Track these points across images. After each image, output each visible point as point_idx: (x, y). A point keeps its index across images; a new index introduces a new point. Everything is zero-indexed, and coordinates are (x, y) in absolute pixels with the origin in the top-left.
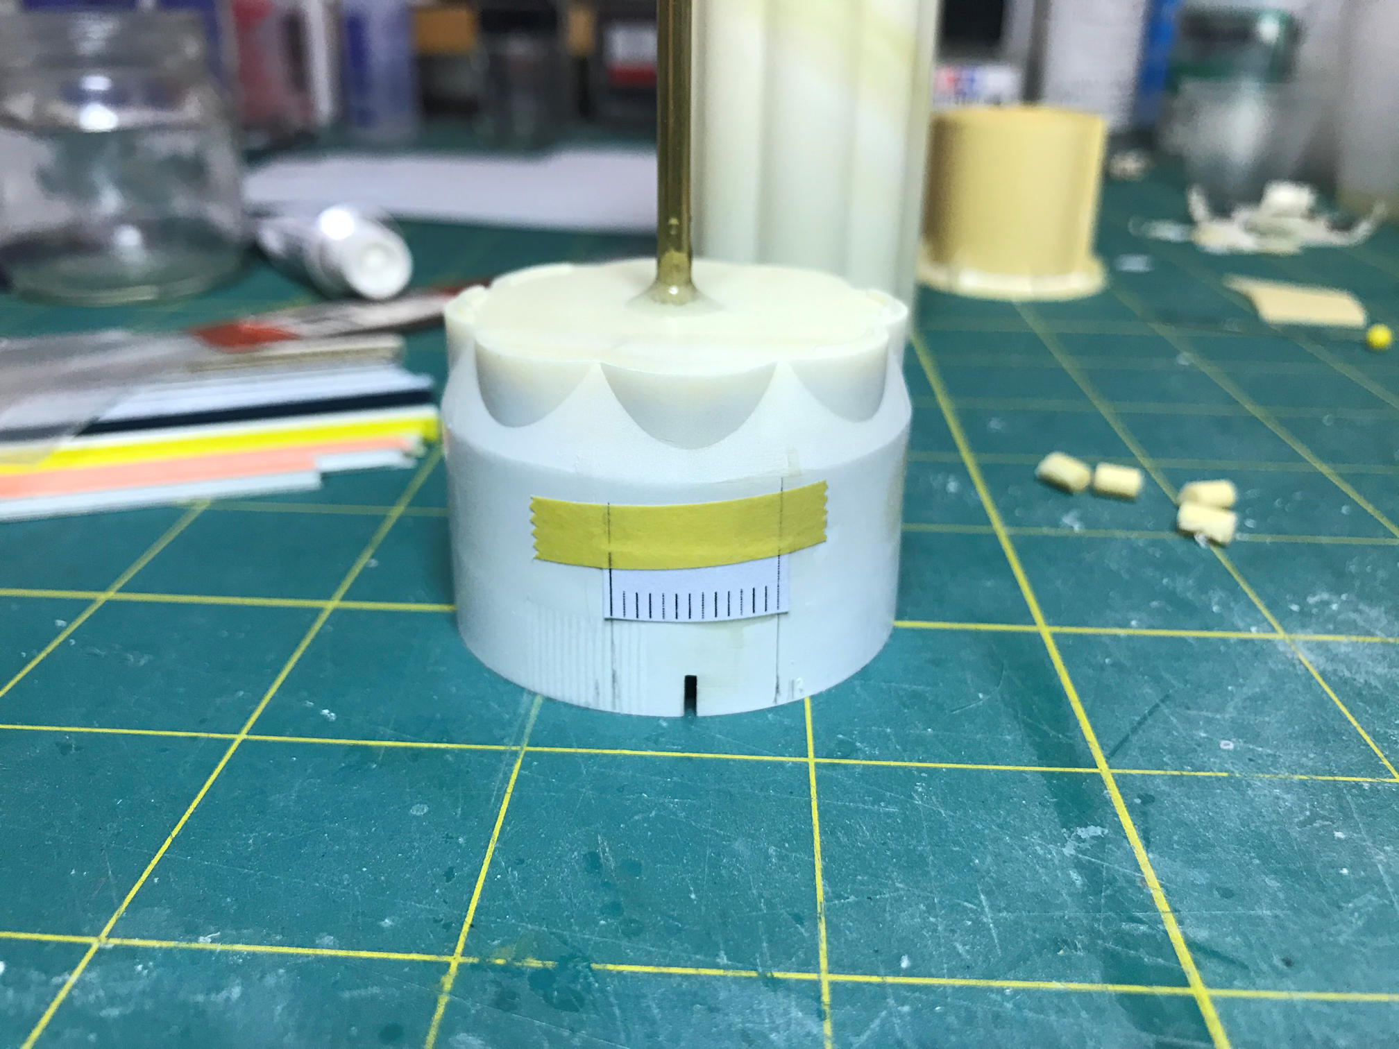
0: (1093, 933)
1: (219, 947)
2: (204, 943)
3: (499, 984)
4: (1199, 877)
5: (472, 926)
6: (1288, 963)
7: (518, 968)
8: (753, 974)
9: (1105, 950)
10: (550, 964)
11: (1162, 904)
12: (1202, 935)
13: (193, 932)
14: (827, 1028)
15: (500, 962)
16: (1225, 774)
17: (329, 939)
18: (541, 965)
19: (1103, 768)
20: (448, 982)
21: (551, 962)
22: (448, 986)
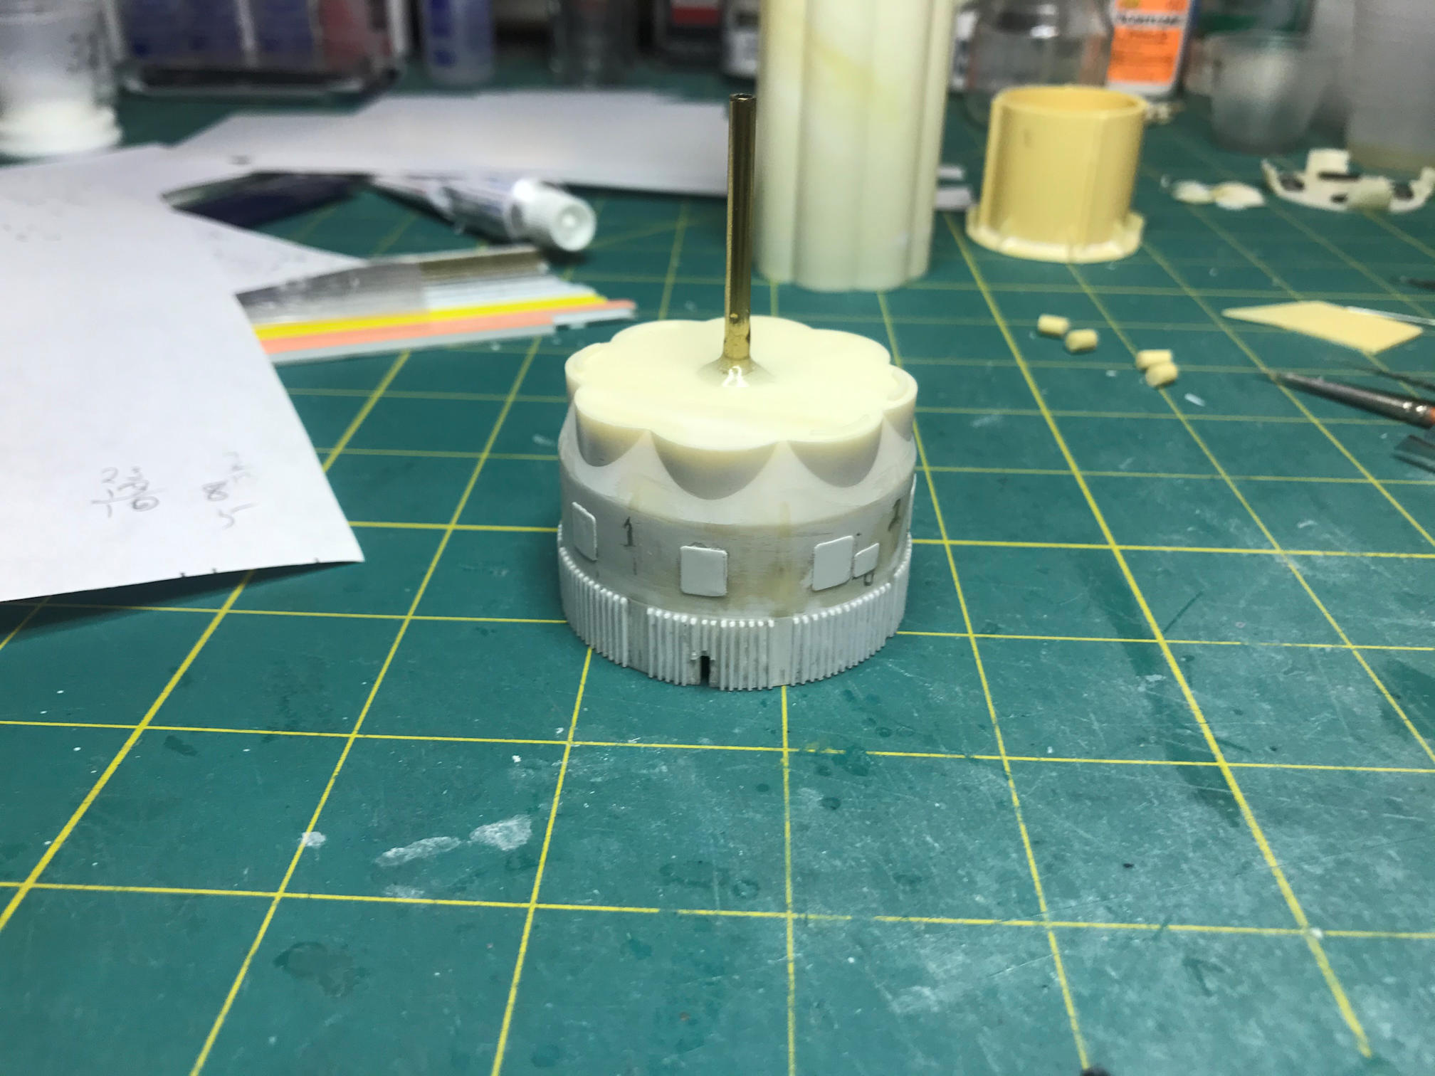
0: (1159, 734)
1: (643, 745)
2: (632, 743)
3: (815, 763)
4: (1221, 703)
5: (788, 732)
6: (1274, 749)
7: (823, 754)
8: (962, 756)
9: (1168, 744)
10: (842, 752)
11: (1200, 718)
12: (1224, 735)
13: (624, 738)
14: (1011, 783)
15: (812, 751)
16: (1238, 643)
17: (705, 740)
18: (837, 753)
19: (1160, 639)
20: (785, 761)
22: (786, 764)
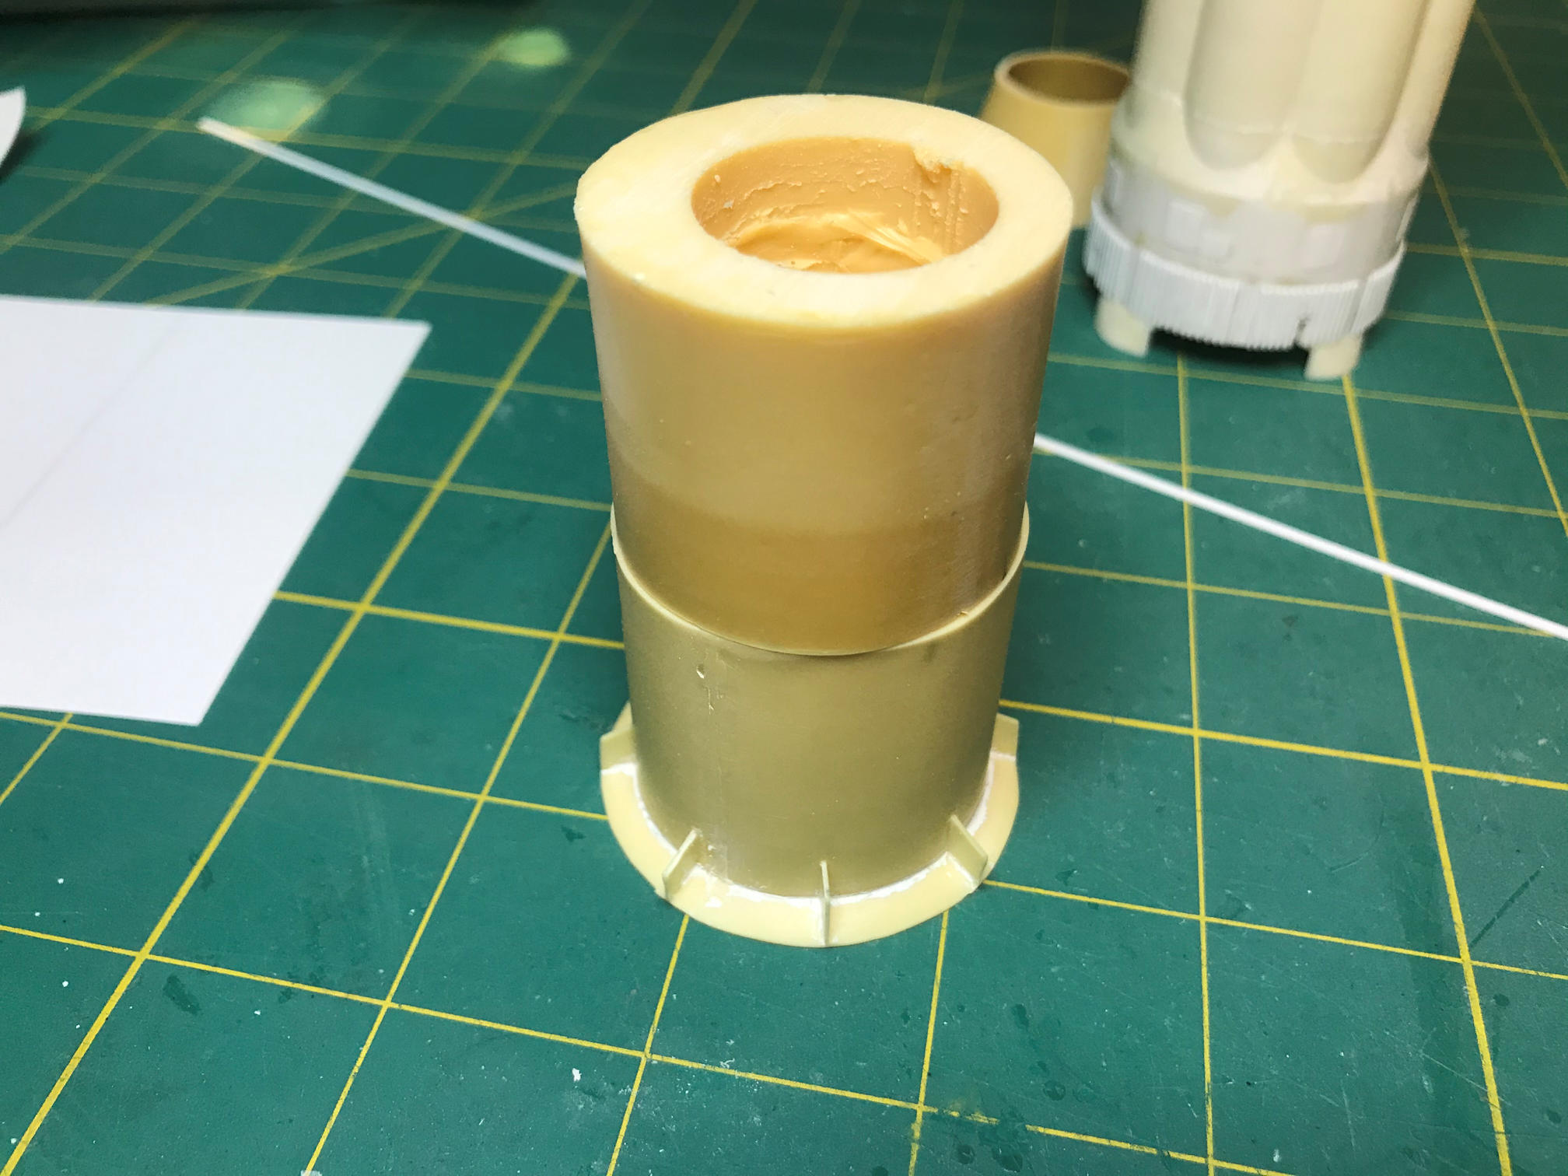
1: (737, 1074)
2: (724, 1069)
3: (957, 1138)
4: (1535, 1096)
5: (929, 1075)
7: (970, 1122)
11: (1498, 1122)
13: (715, 1057)
15: (955, 1114)
17: (820, 1076)
18: (987, 1122)
19: (1465, 959)
20: (916, 1131)
21: (994, 1120)
22: (917, 1134)
